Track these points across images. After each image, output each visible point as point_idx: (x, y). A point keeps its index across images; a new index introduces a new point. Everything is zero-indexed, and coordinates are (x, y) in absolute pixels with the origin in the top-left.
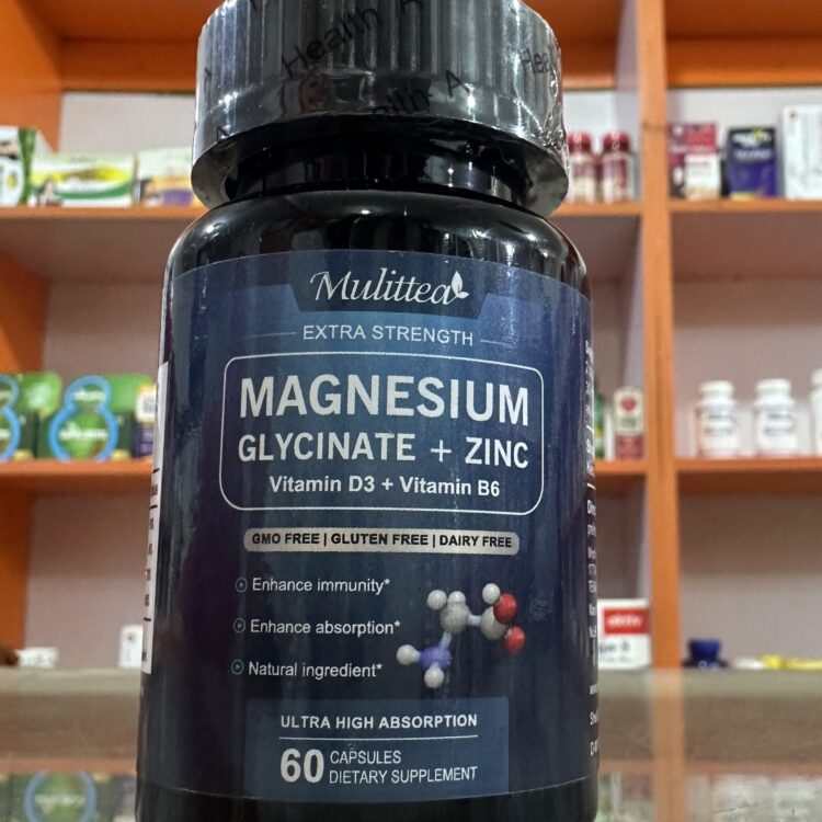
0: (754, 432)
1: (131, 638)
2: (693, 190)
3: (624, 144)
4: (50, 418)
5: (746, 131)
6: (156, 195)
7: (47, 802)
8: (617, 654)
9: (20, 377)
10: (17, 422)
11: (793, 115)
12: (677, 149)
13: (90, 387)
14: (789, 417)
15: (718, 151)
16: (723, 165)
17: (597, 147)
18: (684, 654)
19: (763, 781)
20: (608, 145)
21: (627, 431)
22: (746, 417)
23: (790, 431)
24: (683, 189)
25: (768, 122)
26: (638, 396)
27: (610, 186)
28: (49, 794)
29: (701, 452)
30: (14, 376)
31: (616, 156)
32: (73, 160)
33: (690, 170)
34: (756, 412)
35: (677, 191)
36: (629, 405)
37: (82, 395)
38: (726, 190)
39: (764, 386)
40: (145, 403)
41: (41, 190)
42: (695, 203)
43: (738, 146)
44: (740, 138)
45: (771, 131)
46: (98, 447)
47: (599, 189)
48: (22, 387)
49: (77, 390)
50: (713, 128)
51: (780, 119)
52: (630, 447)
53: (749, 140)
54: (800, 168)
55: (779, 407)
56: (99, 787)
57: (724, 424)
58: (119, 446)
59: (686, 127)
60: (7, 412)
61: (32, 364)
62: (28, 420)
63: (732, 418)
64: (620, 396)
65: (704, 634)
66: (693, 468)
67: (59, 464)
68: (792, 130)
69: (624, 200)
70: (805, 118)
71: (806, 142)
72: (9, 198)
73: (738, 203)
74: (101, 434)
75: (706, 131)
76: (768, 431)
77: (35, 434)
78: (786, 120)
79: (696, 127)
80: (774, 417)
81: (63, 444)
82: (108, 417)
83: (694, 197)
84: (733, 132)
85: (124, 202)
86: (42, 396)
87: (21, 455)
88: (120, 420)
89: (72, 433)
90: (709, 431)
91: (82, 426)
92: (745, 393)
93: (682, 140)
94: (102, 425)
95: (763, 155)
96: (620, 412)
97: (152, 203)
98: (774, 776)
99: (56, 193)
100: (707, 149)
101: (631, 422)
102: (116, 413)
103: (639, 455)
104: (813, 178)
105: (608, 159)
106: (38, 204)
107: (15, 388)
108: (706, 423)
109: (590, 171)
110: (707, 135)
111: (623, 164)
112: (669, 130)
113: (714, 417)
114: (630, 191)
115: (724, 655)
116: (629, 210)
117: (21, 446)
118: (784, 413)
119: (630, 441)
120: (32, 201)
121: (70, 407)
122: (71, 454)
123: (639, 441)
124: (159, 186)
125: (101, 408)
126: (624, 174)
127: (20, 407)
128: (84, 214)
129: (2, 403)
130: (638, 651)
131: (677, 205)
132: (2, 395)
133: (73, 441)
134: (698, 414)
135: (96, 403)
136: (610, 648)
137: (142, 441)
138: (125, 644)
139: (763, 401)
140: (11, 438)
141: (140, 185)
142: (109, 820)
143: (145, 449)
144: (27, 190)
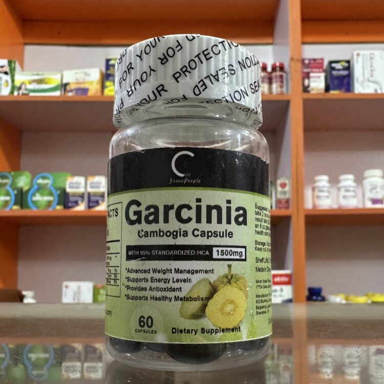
0: (338, 197)
1: (67, 287)
2: (313, 90)
4: (28, 191)
5: (337, 62)
6: (71, 91)
7: (33, 356)
8: (278, 293)
9: (13, 173)
10: (13, 193)
11: (358, 55)
12: (306, 70)
13: (44, 178)
14: (354, 191)
15: (325, 71)
16: (326, 78)
17: (269, 69)
18: (306, 293)
19: (339, 347)
20: (274, 68)
21: (280, 196)
22: (334, 191)
23: (354, 197)
24: (308, 88)
25: (347, 58)
26: (287, 182)
28: (34, 353)
29: (314, 206)
30: (10, 173)
31: (278, 73)
32: (33, 75)
33: (312, 79)
34: (339, 189)
35: (306, 89)
36: (283, 185)
37: (40, 181)
38: (327, 89)
39: (343, 177)
40: (70, 184)
41: (20, 88)
42: (313, 94)
43: (334, 69)
44: (334, 65)
45: (348, 62)
46: (49, 204)
47: (270, 89)
48: (14, 178)
49: (38, 179)
50: (322, 60)
51: (352, 57)
52: (284, 204)
53: (338, 66)
54: (361, 79)
55: (349, 186)
56: (55, 350)
57: (326, 194)
58: (59, 204)
59: (310, 60)
60: (8, 188)
61: (16, 167)
62: (18, 192)
63: (329, 192)
64: (279, 182)
65: (315, 285)
66: (311, 213)
67: (33, 211)
68: (357, 62)
69: (282, 93)
70: (363, 55)
71: (363, 67)
72: (6, 92)
73: (333, 94)
74: (51, 198)
75: (320, 61)
76: (344, 197)
77: (21, 198)
78: (355, 57)
79: (314, 60)
80: (347, 191)
81: (34, 202)
82: (54, 191)
84: (331, 62)
85: (57, 93)
86: (23, 182)
87: (16, 208)
88: (59, 192)
89: (38, 198)
90: (318, 197)
91: (42, 195)
92: (334, 181)
93: (308, 66)
94: (51, 194)
95: (345, 73)
96: (279, 189)
97: (70, 94)
98: (344, 345)
99: (26, 89)
100: (321, 70)
101: (285, 193)
102: (57, 189)
103: (288, 208)
104: (366, 83)
105: (274, 74)
106: (18, 94)
107: (11, 178)
108: (317, 193)
109: (266, 80)
110: (319, 63)
111: (281, 77)
112: (303, 60)
113: (322, 191)
114: (284, 89)
115: (323, 293)
116: (285, 98)
117: (15, 204)
118: (352, 189)
119: (283, 201)
120: (16, 93)
121: (36, 187)
122: (37, 207)
123: (287, 201)
124: (73, 86)
125: (49, 186)
126: (282, 82)
127: (13, 186)
128: (39, 99)
129: (6, 184)
130: (287, 292)
131: (306, 96)
132: (5, 181)
133: (38, 201)
134: (313, 189)
135: (47, 184)
136: (275, 291)
137: (68, 201)
138: (64, 289)
139: (342, 184)
140: (11, 200)
141: (64, 86)
142: (60, 363)
143: (70, 205)
144: (13, 88)
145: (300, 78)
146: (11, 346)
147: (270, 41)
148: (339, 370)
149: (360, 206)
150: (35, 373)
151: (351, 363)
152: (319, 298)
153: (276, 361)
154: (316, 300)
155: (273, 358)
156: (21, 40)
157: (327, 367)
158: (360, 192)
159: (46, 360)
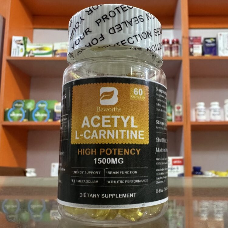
0: (210, 115)
1: (54, 166)
2: (195, 54)
3: (178, 42)
4: (32, 111)
5: (209, 39)
6: (58, 54)
8: (175, 170)
9: (24, 101)
10: (24, 112)
11: (221, 35)
12: (191, 43)
13: (42, 103)
14: (219, 112)
15: (201, 44)
16: (203, 48)
17: (171, 43)
18: (192, 170)
19: (211, 202)
20: (173, 42)
21: (177, 114)
22: (208, 111)
23: (219, 115)
24: (193, 53)
25: (214, 36)
26: (181, 106)
27: (174, 53)
29: (196, 120)
30: (23, 100)
31: (175, 45)
32: (37, 45)
33: (194, 49)
34: (210, 110)
35: (191, 54)
36: (179, 108)
37: (40, 105)
38: (203, 54)
39: (213, 103)
40: (56, 107)
41: (29, 53)
42: (196, 57)
43: (207, 42)
44: (207, 40)
45: (215, 39)
46: (44, 118)
47: (171, 54)
48: (25, 103)
49: (39, 104)
50: (200, 38)
51: (217, 36)
52: (179, 119)
53: (209, 41)
54: (222, 48)
55: (216, 109)
56: (46, 203)
57: (202, 113)
58: (50, 118)
59: (194, 38)
60: (21, 109)
61: (27, 97)
62: (27, 112)
63: (205, 112)
64: (176, 106)
65: (197, 165)
66: (193, 124)
67: (35, 122)
68: (220, 38)
69: (178, 56)
70: (224, 35)
71: (224, 42)
72: (21, 55)
73: (207, 57)
74: (45, 115)
75: (199, 39)
77: (29, 115)
78: (219, 36)
79: (196, 38)
80: (215, 111)
81: (36, 117)
82: (47, 111)
83: (195, 55)
84: (205, 39)
85: (50, 56)
86: (30, 105)
87: (25, 120)
88: (50, 111)
89: (38, 115)
90: (199, 115)
91: (41, 113)
92: (208, 106)
93: (192, 41)
94: (46, 113)
95: (213, 45)
96: (176, 110)
97: (58, 56)
98: (214, 200)
99: (33, 53)
100: (199, 43)
101: (179, 112)
102: (49, 110)
103: (181, 121)
104: (225, 51)
105: (173, 46)
106: (28, 56)
107: (23, 103)
108: (198, 112)
109: (169, 49)
111: (177, 47)
112: (189, 38)
113: (200, 111)
114: (179, 54)
115: (202, 170)
116: (179, 59)
117: (25, 118)
118: (218, 110)
119: (179, 117)
120: (27, 55)
121: (37, 108)
122: (38, 120)
123: (181, 117)
124: (59, 52)
125: (45, 108)
126: (178, 49)
127: (25, 108)
128: (40, 59)
129: (20, 107)
130: (181, 169)
131: (191, 57)
132: (20, 105)
133: (38, 117)
134: (196, 110)
135: (44, 107)
136: (174, 169)
137: (56, 117)
138: (52, 167)
139: (212, 107)
140: (23, 116)
141: (54, 52)
142: (49, 211)
143: (57, 118)
144: (26, 53)
145: (188, 48)
146: (21, 201)
147: (172, 27)
148: (211, 215)
149: (223, 120)
150: (35, 216)
151: (218, 211)
152: (200, 173)
153: (174, 210)
154: (198, 174)
155: (173, 208)
156: (31, 26)
157: (204, 213)
158: (222, 112)
159: (41, 209)
